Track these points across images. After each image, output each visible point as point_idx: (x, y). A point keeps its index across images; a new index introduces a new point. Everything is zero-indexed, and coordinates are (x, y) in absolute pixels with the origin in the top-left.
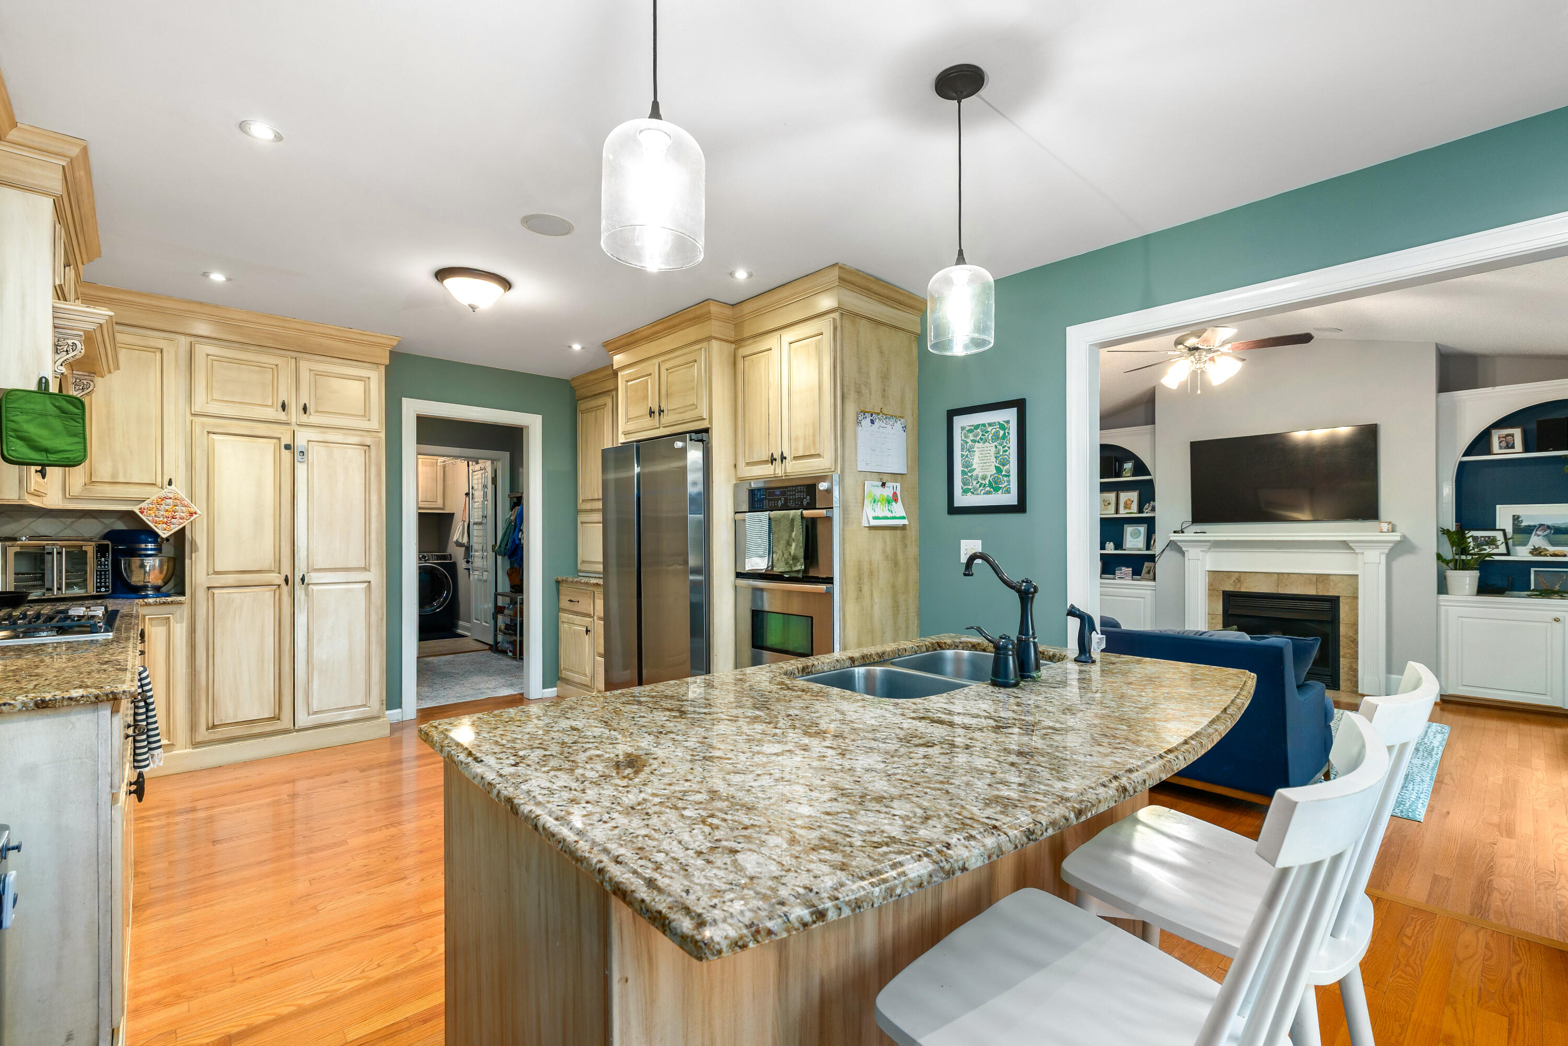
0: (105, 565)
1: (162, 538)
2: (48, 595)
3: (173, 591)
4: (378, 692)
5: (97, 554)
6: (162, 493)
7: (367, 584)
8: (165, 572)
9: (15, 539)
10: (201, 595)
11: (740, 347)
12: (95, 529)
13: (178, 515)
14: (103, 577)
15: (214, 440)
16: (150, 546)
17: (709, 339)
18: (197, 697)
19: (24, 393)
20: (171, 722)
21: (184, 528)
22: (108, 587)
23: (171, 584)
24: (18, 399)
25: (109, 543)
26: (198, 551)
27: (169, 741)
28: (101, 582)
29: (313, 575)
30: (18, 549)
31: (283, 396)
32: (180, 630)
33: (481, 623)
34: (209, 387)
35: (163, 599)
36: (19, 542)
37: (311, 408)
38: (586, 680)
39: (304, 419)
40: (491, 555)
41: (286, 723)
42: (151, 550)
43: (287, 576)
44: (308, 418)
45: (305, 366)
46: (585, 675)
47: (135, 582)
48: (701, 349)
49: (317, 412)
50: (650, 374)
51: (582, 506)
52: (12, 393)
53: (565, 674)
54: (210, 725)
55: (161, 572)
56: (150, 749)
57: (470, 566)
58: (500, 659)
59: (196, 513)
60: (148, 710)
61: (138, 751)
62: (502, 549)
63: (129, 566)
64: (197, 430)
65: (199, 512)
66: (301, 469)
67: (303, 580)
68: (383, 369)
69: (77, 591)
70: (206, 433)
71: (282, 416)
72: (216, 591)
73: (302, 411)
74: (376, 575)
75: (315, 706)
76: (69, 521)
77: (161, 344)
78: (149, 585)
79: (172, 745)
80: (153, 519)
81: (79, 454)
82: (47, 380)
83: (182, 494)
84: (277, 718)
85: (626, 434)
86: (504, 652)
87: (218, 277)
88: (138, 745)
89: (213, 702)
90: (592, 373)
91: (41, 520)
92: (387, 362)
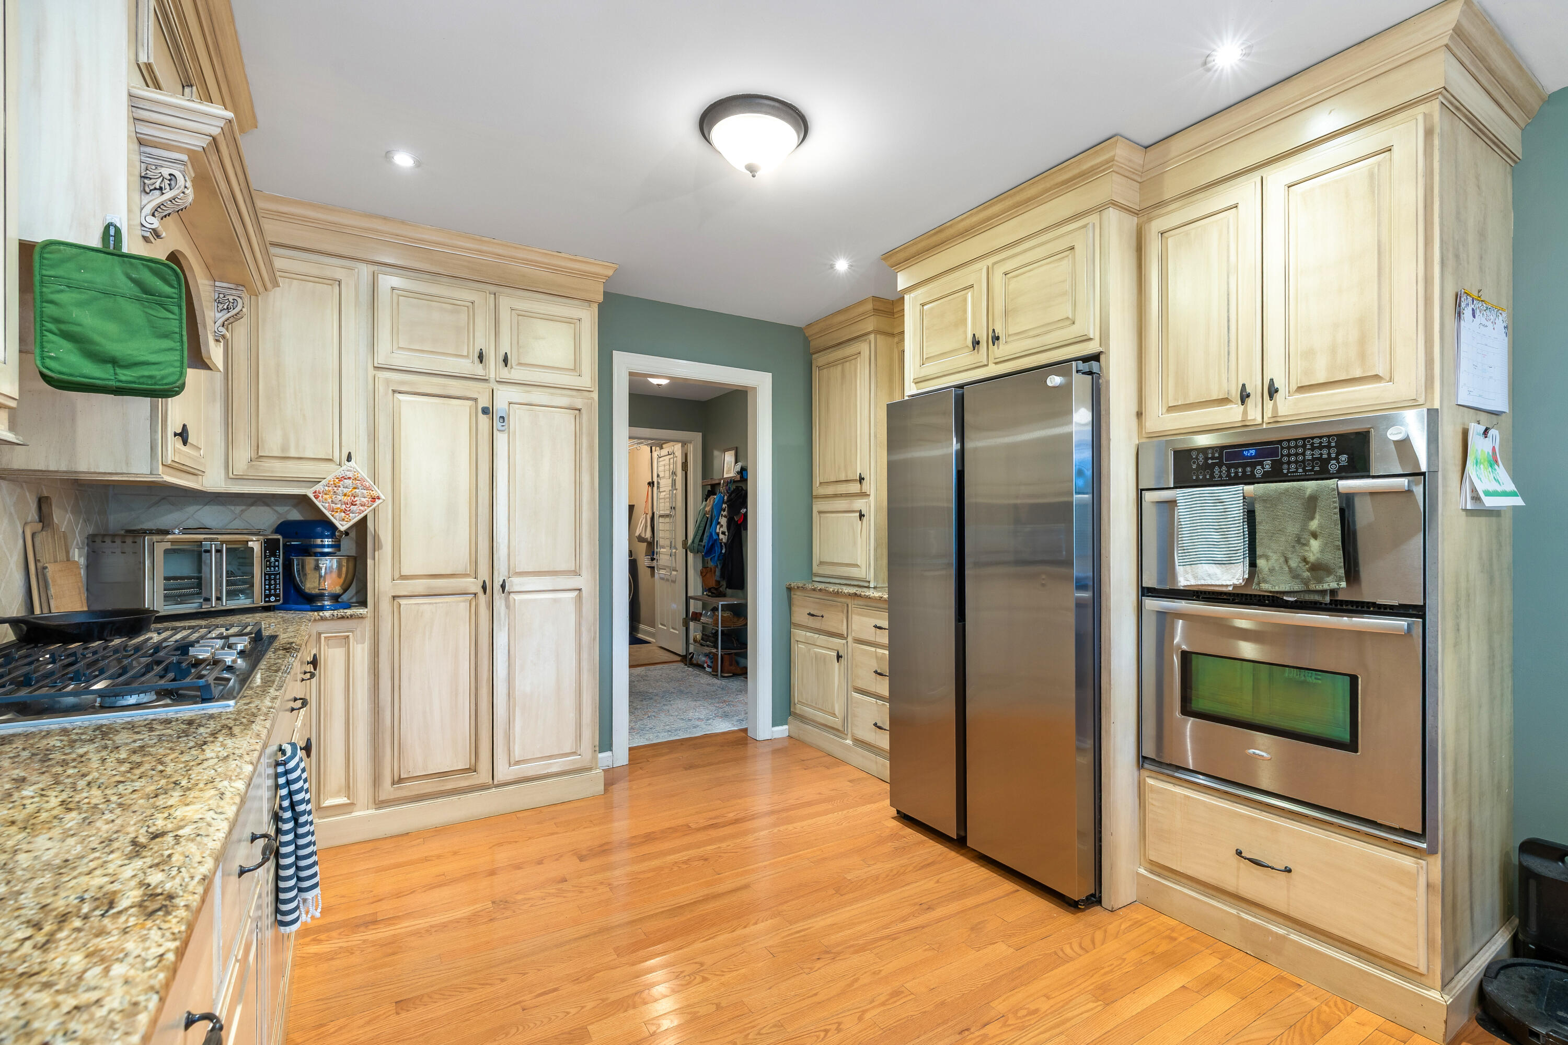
0: (274, 567)
1: (340, 531)
2: (206, 607)
3: (354, 600)
4: (590, 735)
5: (265, 552)
6: (340, 472)
7: (576, 593)
8: (343, 576)
9: (166, 532)
10: (385, 606)
11: (1150, 220)
12: (267, 519)
13: (358, 500)
14: (273, 582)
15: (400, 401)
16: (327, 542)
17: (1100, 209)
18: (380, 741)
19: (74, 250)
20: (351, 774)
21: (366, 516)
22: (278, 595)
23: (352, 590)
24: (63, 261)
25: (279, 537)
26: (382, 548)
27: (349, 799)
28: (270, 590)
29: (515, 580)
30: (168, 546)
31: (480, 343)
32: (361, 652)
33: (668, 629)
34: (394, 332)
35: (341, 612)
36: (170, 537)
37: (512, 360)
38: (837, 722)
39: (505, 373)
40: (680, 552)
41: (483, 776)
42: (329, 546)
43: (484, 582)
44: (510, 373)
45: (507, 302)
46: (834, 715)
47: (309, 589)
48: (1085, 226)
49: (520, 364)
50: (972, 286)
51: (818, 490)
52: (53, 247)
53: (799, 709)
54: (396, 779)
55: (339, 575)
56: (301, 890)
57: (654, 563)
58: (698, 676)
59: (379, 498)
60: (297, 824)
61: (283, 896)
62: (696, 545)
63: (303, 567)
64: (381, 388)
65: (382, 497)
66: (501, 440)
67: (503, 587)
68: (595, 308)
69: (242, 602)
70: (390, 392)
71: (479, 370)
72: (403, 602)
73: (502, 364)
74: (587, 581)
75: (517, 754)
76: (238, 509)
77: (339, 274)
78: (326, 593)
79: (352, 804)
80: (329, 506)
81: (171, 370)
82: (118, 231)
83: (364, 473)
84: (473, 769)
85: (917, 382)
86: (700, 666)
88: (282, 885)
89: (399, 748)
90: (839, 312)
91: (207, 507)
92: (600, 298)
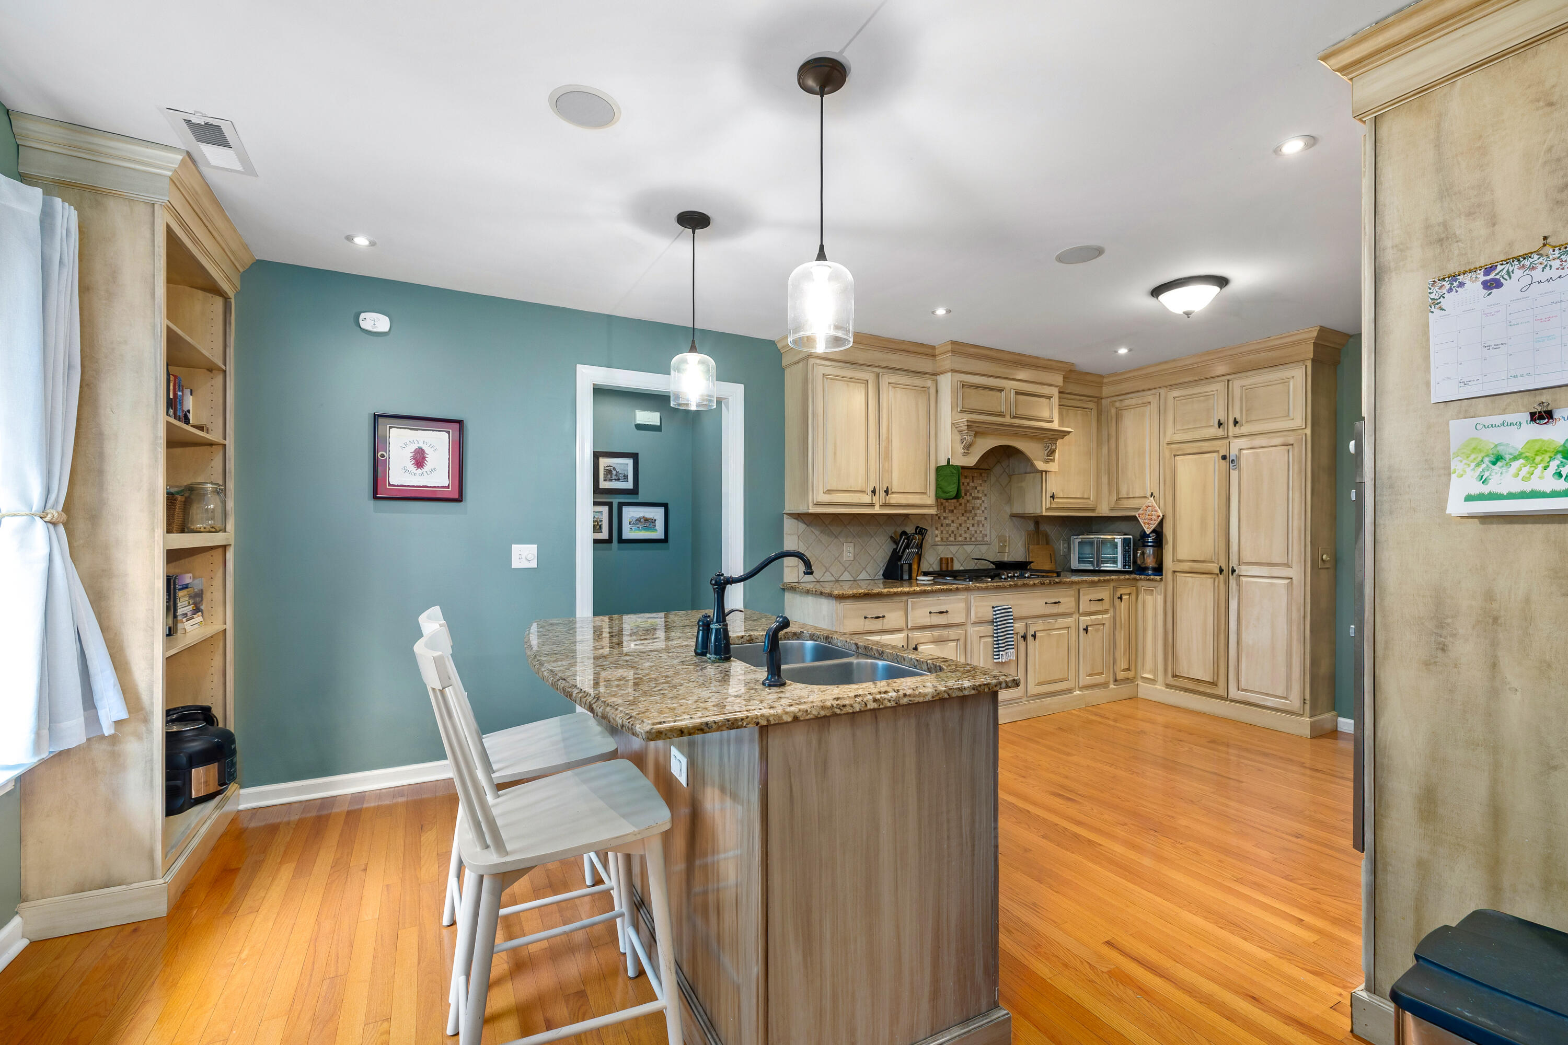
0: (1127, 552)
1: (1147, 534)
3: (1157, 572)
4: (1299, 689)
5: (1123, 544)
6: (1148, 503)
7: (1288, 581)
8: (1154, 559)
10: (1170, 576)
13: (1153, 518)
14: (1126, 558)
15: (1178, 461)
20: (1155, 664)
22: (1130, 566)
23: (1157, 566)
25: (1131, 537)
27: (1154, 677)
28: (1125, 562)
29: (1243, 567)
30: (1080, 540)
31: (1220, 416)
32: (1160, 599)
34: (1175, 420)
35: (1152, 577)
36: (1081, 537)
37: (1242, 421)
39: (1235, 431)
41: (1222, 691)
42: (1151, 542)
43: (1221, 567)
44: (1240, 429)
45: (1238, 383)
47: (1142, 564)
49: (1245, 422)
54: (1176, 675)
64: (1168, 455)
66: (1234, 474)
67: (1235, 571)
68: (1309, 365)
70: (1173, 456)
71: (1220, 433)
72: (1178, 574)
73: (1233, 426)
74: (1298, 572)
75: (1243, 683)
77: (1150, 399)
78: (1147, 566)
79: (1156, 681)
80: (1143, 521)
84: (1216, 684)
87: (1123, 351)
89: (1176, 658)
92: (1312, 356)
